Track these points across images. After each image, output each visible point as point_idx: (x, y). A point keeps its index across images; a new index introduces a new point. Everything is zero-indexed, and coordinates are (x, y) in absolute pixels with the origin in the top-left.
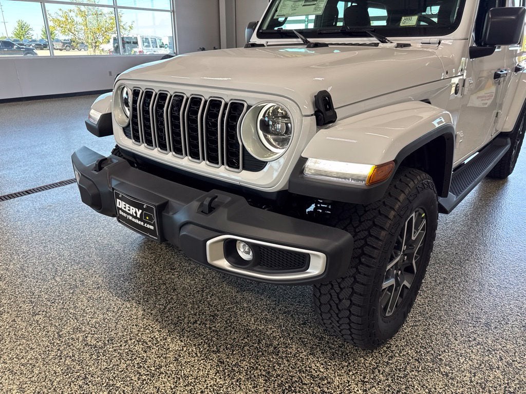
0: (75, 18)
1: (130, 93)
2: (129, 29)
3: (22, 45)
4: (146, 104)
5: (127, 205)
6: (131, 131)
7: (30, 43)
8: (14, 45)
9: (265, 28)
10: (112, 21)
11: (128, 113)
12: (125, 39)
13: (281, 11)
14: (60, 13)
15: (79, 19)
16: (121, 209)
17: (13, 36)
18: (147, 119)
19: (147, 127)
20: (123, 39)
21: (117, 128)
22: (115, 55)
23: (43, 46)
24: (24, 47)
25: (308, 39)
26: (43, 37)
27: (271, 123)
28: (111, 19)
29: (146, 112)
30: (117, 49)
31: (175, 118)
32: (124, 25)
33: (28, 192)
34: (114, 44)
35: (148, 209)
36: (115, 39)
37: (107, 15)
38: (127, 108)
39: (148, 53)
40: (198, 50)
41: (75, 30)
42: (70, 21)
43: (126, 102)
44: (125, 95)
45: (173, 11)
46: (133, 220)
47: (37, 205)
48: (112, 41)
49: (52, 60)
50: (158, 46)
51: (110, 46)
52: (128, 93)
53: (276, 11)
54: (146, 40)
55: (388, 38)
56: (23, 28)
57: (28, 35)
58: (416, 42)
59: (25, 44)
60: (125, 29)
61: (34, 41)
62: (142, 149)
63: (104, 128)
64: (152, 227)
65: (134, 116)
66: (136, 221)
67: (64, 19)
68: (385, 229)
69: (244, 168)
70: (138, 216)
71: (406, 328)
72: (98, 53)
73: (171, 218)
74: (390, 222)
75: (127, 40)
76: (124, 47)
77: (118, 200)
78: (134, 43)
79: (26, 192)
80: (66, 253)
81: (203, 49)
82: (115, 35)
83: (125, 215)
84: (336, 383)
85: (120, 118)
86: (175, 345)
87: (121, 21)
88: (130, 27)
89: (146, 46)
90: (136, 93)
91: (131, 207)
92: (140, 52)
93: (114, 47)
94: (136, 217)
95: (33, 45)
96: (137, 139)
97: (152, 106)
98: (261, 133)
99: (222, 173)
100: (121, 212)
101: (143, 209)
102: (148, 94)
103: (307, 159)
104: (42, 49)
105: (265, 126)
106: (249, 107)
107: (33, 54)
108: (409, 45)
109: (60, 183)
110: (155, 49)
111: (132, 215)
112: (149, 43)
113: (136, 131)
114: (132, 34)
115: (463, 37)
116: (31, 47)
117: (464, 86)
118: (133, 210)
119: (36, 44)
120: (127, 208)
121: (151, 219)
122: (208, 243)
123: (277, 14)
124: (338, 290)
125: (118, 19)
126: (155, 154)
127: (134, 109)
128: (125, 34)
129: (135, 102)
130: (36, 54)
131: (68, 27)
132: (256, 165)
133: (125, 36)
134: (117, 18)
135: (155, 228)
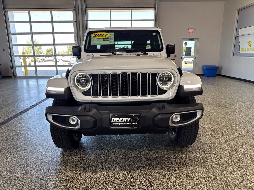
5: (120, 119)
6: (91, 92)
13: (93, 42)
16: (114, 122)
19: (104, 88)
29: (103, 82)
35: (135, 116)
62: (100, 99)
64: (136, 123)
66: (126, 124)
69: (159, 94)
70: (128, 121)
77: (113, 119)
97: (109, 79)
99: (150, 98)
100: (114, 124)
101: (132, 117)
106: (158, 74)
111: (123, 122)
118: (125, 120)
121: (136, 120)
122: (170, 118)
126: (110, 99)
135: (138, 123)
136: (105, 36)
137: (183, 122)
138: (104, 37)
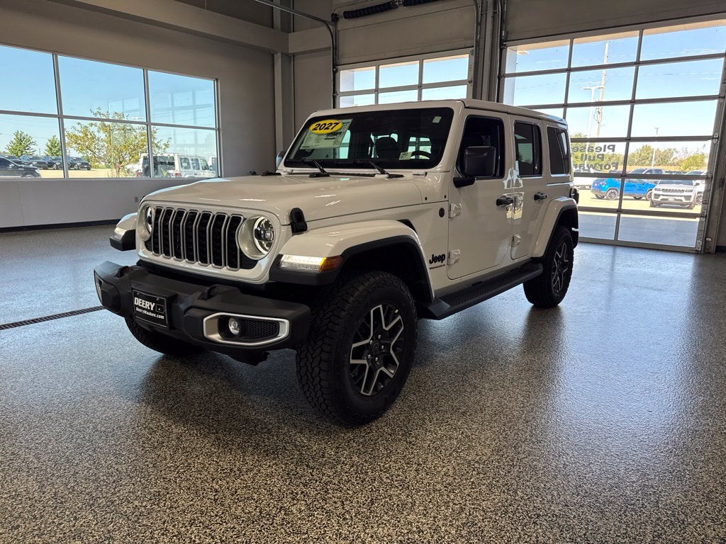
0: (96, 134)
1: (153, 211)
2: (164, 147)
3: (20, 163)
4: (166, 220)
5: (143, 301)
6: (151, 244)
7: (31, 161)
8: (10, 163)
9: (292, 157)
10: (143, 137)
11: (151, 229)
12: (158, 159)
13: (306, 143)
14: (79, 128)
15: (102, 135)
16: (138, 306)
17: (7, 151)
18: (166, 233)
19: (166, 239)
20: (155, 158)
21: (140, 243)
22: (144, 178)
23: (50, 166)
24: (23, 166)
25: (325, 169)
26: (47, 153)
27: (262, 232)
28: (142, 135)
29: (165, 226)
30: (147, 170)
31: (189, 230)
32: (158, 142)
33: (34, 321)
34: (144, 164)
35: (161, 302)
36: (145, 158)
37: (138, 131)
38: (149, 225)
39: (187, 176)
40: (248, 175)
41: (95, 148)
42: (89, 136)
43: (149, 220)
44: (149, 214)
45: (219, 129)
46: (148, 313)
47: (46, 332)
48: (141, 160)
49: (66, 183)
50: (201, 168)
51: (138, 167)
52: (151, 212)
53: (303, 142)
54: (184, 160)
55: (386, 170)
56: (22, 142)
57: (28, 151)
58: (408, 174)
59: (23, 161)
60: (159, 148)
61: (36, 158)
62: (161, 259)
63: (128, 243)
64: (162, 317)
65: (155, 230)
66: (150, 314)
67: (81, 135)
68: (344, 310)
69: (241, 267)
70: (152, 309)
71: (390, 414)
72: (122, 175)
73: (178, 307)
74: (349, 305)
75: (162, 160)
76: (156, 168)
77: (136, 298)
78: (169, 163)
79: (33, 320)
80: (78, 369)
81: (254, 174)
82: (145, 155)
83: (140, 310)
84: (315, 448)
85: (142, 233)
86: (177, 430)
87: (154, 138)
88: (166, 145)
89: (186, 168)
90: (158, 211)
91: (147, 302)
92: (176, 174)
93: (143, 167)
94: (149, 311)
95: (34, 163)
96: (156, 251)
97: (171, 222)
98: (256, 241)
99: (225, 272)
100: (137, 309)
101: (156, 302)
102: (169, 212)
103: (282, 255)
104: (45, 168)
105: (258, 235)
106: (245, 219)
107: (35, 176)
108: (402, 176)
109: (70, 313)
110: (196, 171)
111: (147, 310)
112: (188, 164)
113: (156, 243)
114: (168, 153)
115: (444, 170)
116: (31, 166)
117: (450, 210)
118: (148, 304)
119: (38, 163)
120: (143, 304)
121: (162, 310)
122: (205, 320)
123: (303, 145)
124: (310, 360)
125: (151, 135)
126: (172, 262)
127: (156, 225)
128: (158, 153)
129: (157, 219)
130: (39, 175)
131: (87, 143)
132: (249, 264)
133: (159, 155)
134: (149, 135)
135: (165, 318)
136: (332, 129)
137: (241, 339)
138: (329, 131)
